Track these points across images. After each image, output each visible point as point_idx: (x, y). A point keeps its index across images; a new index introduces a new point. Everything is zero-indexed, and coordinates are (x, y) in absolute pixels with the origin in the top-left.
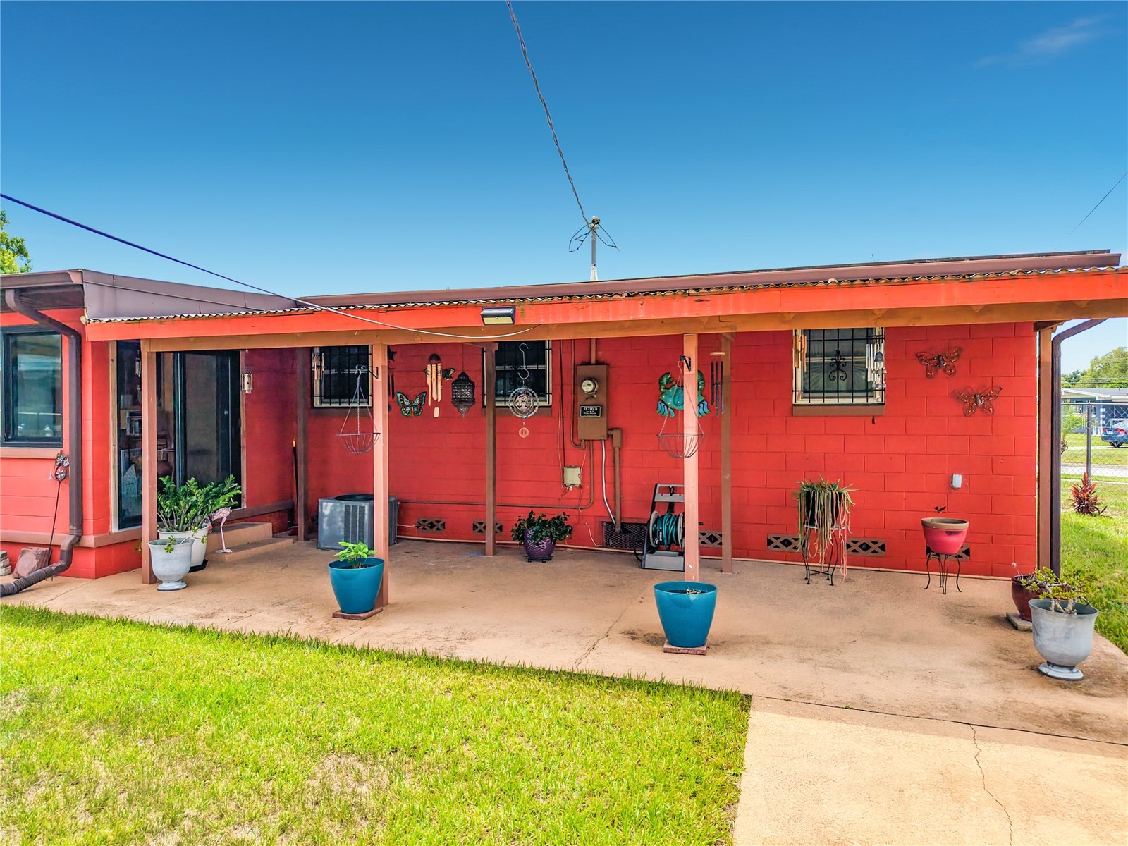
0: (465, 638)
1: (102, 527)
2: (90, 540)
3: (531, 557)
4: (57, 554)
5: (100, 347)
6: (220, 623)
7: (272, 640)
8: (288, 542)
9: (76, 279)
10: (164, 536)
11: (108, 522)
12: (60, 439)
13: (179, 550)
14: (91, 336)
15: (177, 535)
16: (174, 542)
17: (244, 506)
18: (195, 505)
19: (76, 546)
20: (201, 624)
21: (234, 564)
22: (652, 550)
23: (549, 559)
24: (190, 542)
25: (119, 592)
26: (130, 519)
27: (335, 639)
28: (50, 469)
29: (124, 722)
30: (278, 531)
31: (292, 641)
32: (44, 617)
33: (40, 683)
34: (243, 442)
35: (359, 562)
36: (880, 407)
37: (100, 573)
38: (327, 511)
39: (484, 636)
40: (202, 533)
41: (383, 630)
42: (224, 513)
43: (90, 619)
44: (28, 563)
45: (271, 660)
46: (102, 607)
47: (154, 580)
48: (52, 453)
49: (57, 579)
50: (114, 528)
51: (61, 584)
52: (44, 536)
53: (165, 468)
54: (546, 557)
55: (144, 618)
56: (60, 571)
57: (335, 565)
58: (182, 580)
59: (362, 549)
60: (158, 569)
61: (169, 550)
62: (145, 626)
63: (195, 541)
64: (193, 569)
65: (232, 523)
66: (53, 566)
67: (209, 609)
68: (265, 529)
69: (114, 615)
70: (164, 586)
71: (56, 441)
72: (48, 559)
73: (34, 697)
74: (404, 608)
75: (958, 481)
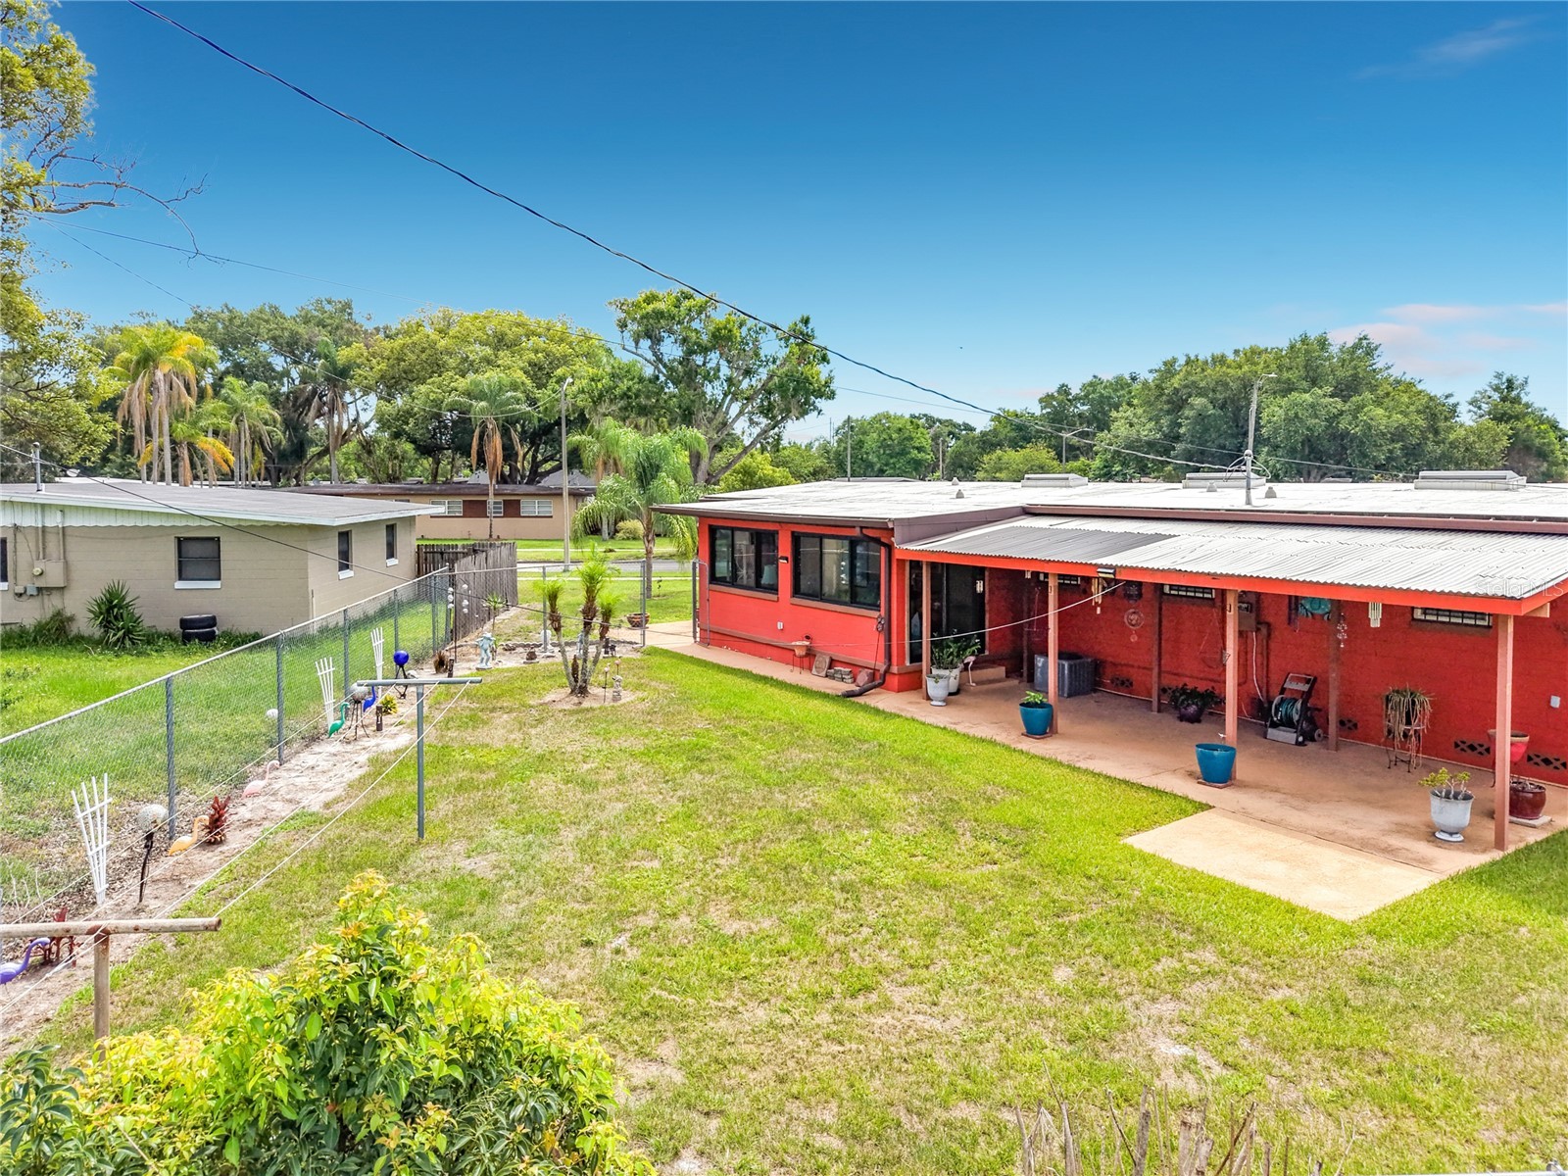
0: (1090, 758)
1: (901, 662)
2: (895, 669)
3: (1182, 718)
4: (878, 675)
5: (901, 562)
6: (960, 728)
7: (983, 740)
8: (1016, 682)
9: (890, 526)
10: (935, 672)
11: (904, 658)
12: (879, 606)
13: (942, 682)
14: (897, 555)
15: (942, 672)
16: (941, 677)
17: (987, 653)
18: (952, 654)
19: (887, 671)
20: (950, 727)
21: (975, 694)
22: (1274, 725)
23: (1199, 721)
24: (948, 678)
25: (910, 703)
26: (916, 657)
27: (1019, 747)
28: (873, 625)
29: (915, 760)
30: (1008, 675)
31: (993, 743)
32: (877, 711)
33: (882, 740)
34: (987, 607)
35: (1035, 705)
36: (1485, 630)
37: (899, 691)
38: (1040, 665)
39: (1101, 758)
40: (956, 672)
41: (1046, 746)
42: (971, 659)
43: (899, 716)
44: (863, 678)
45: (978, 748)
46: (902, 710)
47: (929, 698)
48: (875, 614)
49: (878, 690)
50: (908, 664)
51: (879, 693)
52: (871, 663)
53: (936, 627)
54: (1195, 719)
55: (923, 719)
56: (879, 685)
57: (1022, 705)
58: (944, 701)
59: (1038, 698)
60: (931, 692)
61: (937, 682)
62: (924, 724)
63: (953, 676)
64: (950, 694)
65: (977, 666)
66: (877, 682)
67: (956, 720)
68: (1001, 671)
69: (909, 716)
70: (934, 703)
71: (877, 607)
72: (872, 677)
73: (880, 745)
74: (1066, 737)
75: (1556, 702)
